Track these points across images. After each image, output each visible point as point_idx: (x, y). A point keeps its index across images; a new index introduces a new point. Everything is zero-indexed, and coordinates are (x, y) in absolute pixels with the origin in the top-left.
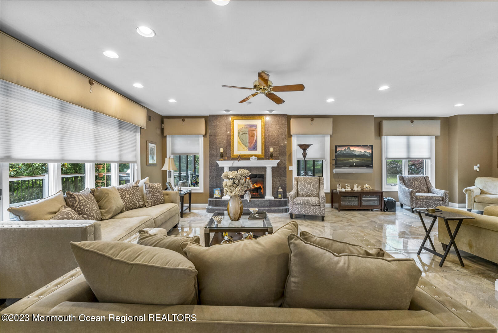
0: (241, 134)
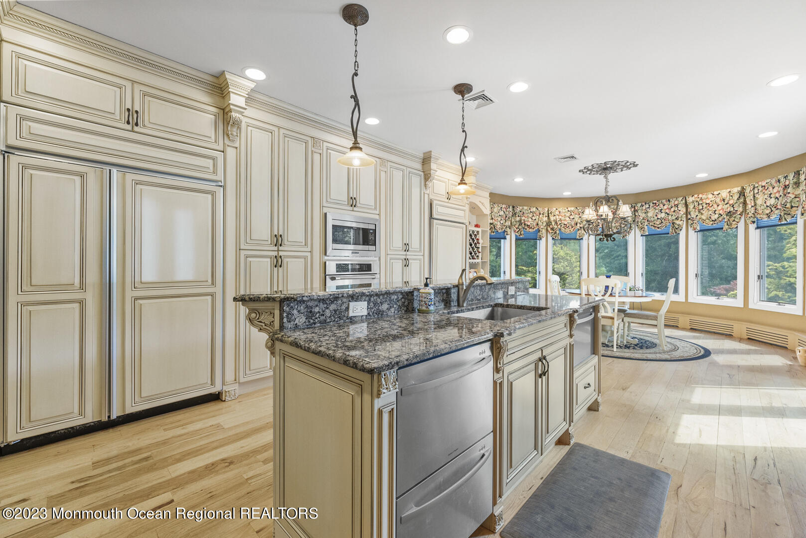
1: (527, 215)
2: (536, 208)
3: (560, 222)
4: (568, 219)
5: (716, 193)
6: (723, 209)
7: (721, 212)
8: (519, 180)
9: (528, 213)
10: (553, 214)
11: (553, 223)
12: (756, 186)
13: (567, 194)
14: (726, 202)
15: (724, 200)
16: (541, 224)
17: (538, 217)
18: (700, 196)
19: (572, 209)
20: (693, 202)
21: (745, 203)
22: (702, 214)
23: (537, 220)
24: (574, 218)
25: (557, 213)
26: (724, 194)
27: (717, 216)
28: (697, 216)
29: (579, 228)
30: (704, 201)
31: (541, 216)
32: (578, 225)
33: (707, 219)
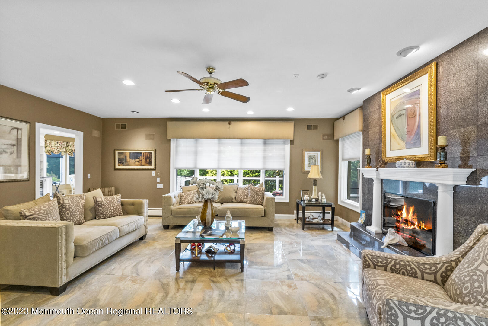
0: (395, 118)
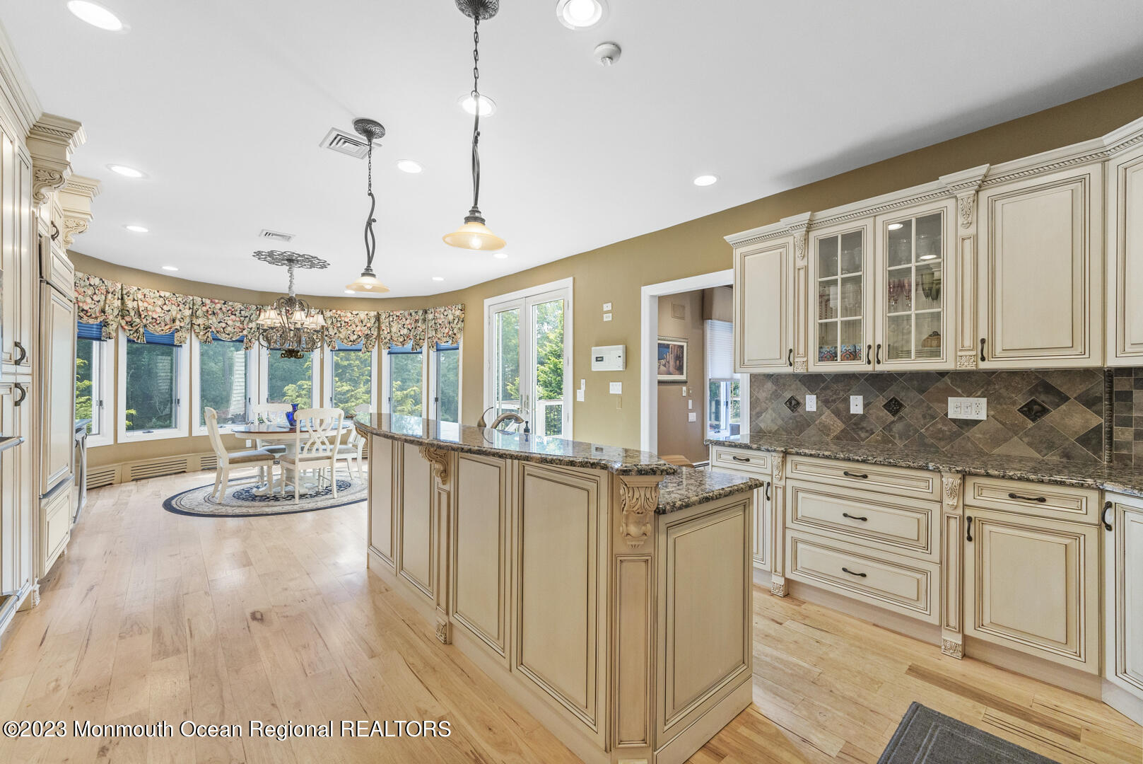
1: (83, 290)
2: (101, 279)
3: (146, 314)
4: (159, 310)
5: (354, 313)
6: (361, 330)
7: (360, 333)
8: (137, 229)
9: (85, 286)
10: (131, 297)
11: (132, 313)
12: (391, 314)
13: (170, 269)
14: (364, 324)
15: (362, 322)
16: (110, 311)
17: (103, 297)
18: (339, 312)
19: (167, 294)
20: (331, 317)
21: (379, 328)
22: (340, 332)
23: (102, 303)
24: (169, 311)
25: (140, 296)
26: (362, 315)
27: (355, 337)
28: (336, 334)
29: (179, 328)
30: (343, 318)
31: (110, 296)
32: (177, 323)
33: (345, 338)
